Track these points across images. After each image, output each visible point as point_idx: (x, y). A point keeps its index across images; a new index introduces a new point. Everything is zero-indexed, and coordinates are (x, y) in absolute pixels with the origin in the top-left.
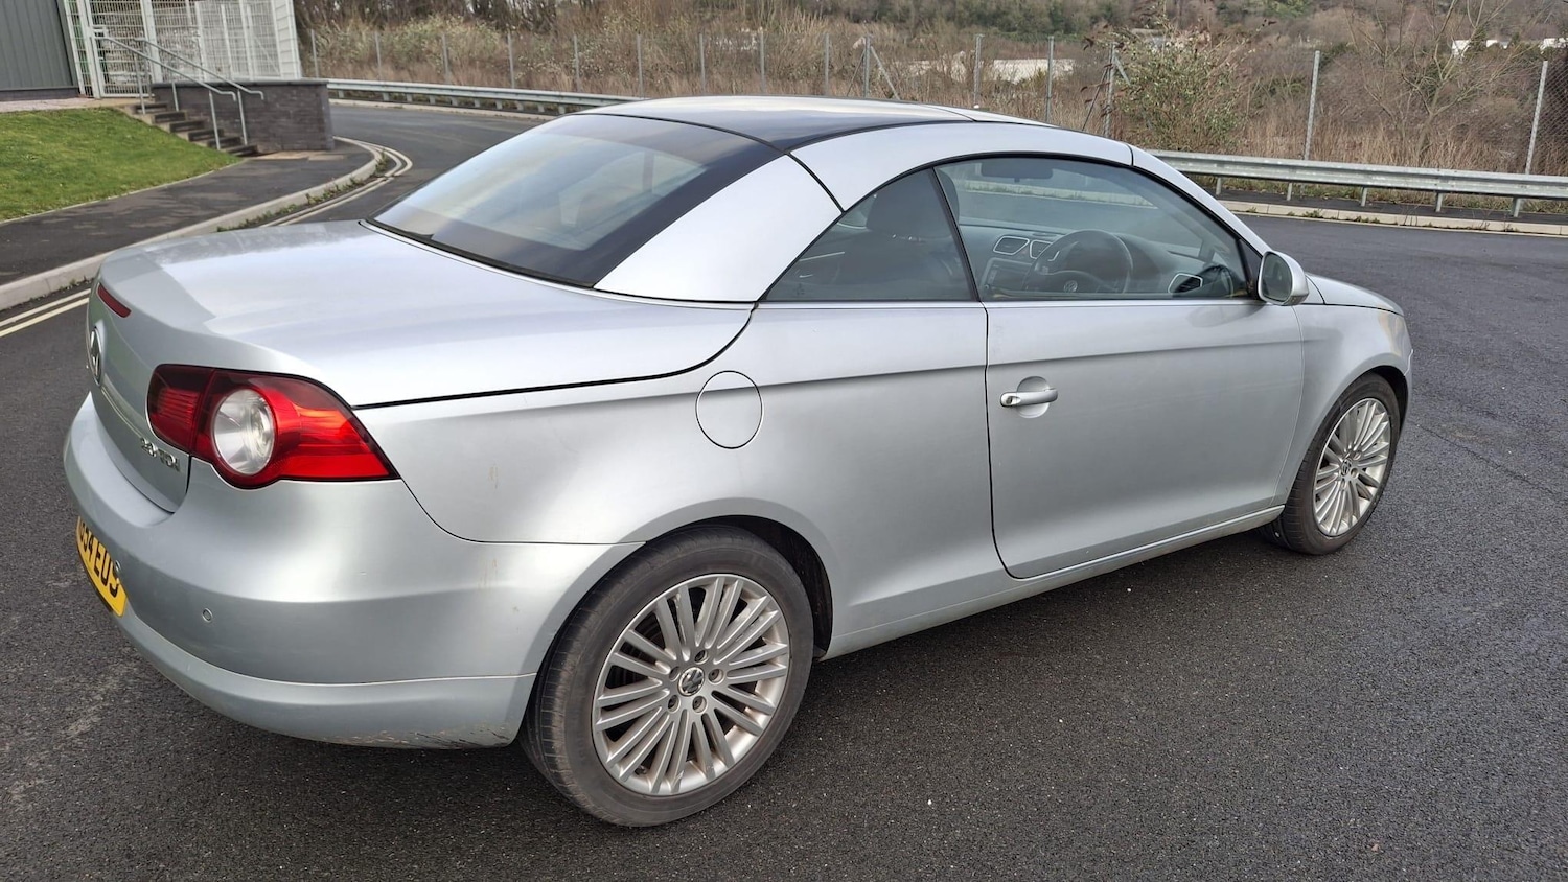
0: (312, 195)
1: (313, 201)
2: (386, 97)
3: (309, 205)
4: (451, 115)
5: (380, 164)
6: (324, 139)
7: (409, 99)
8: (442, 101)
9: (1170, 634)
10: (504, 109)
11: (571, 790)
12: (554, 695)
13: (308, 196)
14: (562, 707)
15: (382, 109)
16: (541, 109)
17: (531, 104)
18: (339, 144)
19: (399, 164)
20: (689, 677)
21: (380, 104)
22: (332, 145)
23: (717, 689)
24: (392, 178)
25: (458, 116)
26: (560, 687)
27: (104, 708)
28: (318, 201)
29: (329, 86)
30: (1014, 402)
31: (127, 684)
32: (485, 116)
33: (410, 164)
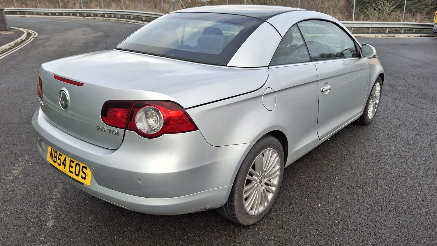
0: (11, 45)
1: (12, 47)
2: (18, 13)
3: (10, 49)
4: (41, 18)
5: (28, 34)
6: (6, 27)
7: (27, 13)
8: (38, 14)
9: (346, 150)
10: (59, 15)
11: (237, 217)
12: (235, 190)
13: (10, 45)
14: (237, 193)
15: (18, 17)
16: (71, 14)
17: (67, 13)
18: (10, 29)
19: (33, 34)
20: (260, 179)
21: (17, 16)
22: (8, 29)
23: (265, 182)
24: (33, 38)
25: (44, 18)
26: (237, 187)
27: (54, 216)
28: (13, 47)
29: (5, 10)
30: (324, 90)
31: (57, 207)
32: (53, 18)
33: (37, 34)
